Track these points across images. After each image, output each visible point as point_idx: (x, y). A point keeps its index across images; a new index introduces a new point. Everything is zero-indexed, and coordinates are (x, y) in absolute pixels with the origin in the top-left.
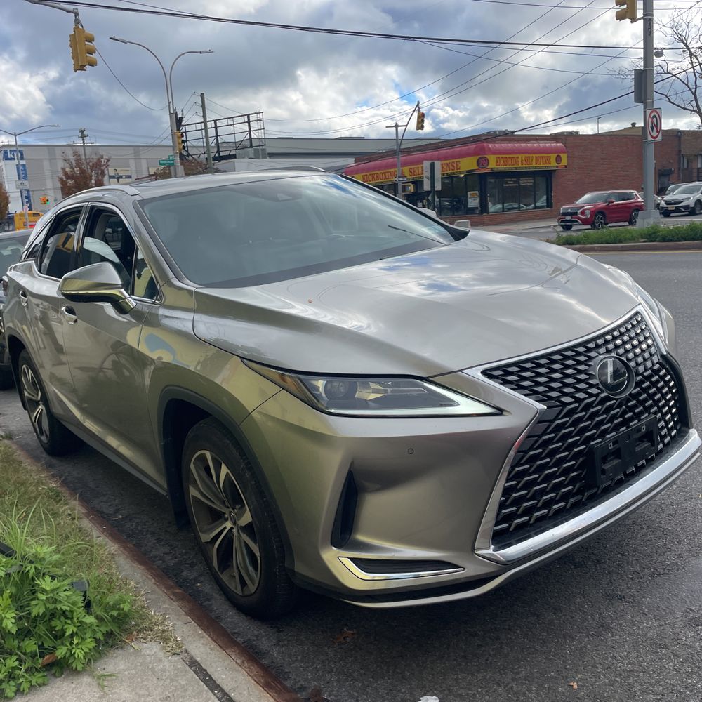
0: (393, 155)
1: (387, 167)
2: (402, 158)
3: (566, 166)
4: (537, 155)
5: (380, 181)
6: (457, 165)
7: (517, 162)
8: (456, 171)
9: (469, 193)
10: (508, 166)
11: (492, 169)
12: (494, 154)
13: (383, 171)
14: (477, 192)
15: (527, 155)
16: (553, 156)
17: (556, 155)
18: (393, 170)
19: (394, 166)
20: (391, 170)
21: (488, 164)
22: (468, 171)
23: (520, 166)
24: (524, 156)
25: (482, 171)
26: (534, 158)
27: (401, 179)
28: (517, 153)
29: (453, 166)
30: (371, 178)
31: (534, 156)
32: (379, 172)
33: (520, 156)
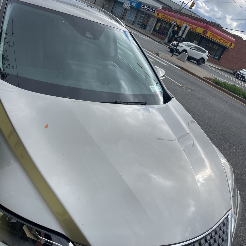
0: (176, 13)
1: (172, 16)
2: (179, 16)
3: (232, 49)
4: (225, 40)
5: (167, 20)
6: (196, 29)
7: (217, 38)
8: (194, 30)
9: (194, 41)
10: (213, 38)
11: (207, 36)
12: (211, 31)
13: (170, 17)
14: (197, 42)
15: (221, 38)
16: (230, 43)
17: (231, 43)
18: (174, 18)
19: (174, 17)
20: (173, 18)
21: (206, 34)
22: (198, 33)
23: (217, 40)
24: (220, 37)
25: (203, 36)
26: (223, 40)
27: (174, 23)
28: (218, 35)
29: (194, 28)
30: (164, 17)
31: (224, 39)
32: (168, 16)
33: (219, 37)
